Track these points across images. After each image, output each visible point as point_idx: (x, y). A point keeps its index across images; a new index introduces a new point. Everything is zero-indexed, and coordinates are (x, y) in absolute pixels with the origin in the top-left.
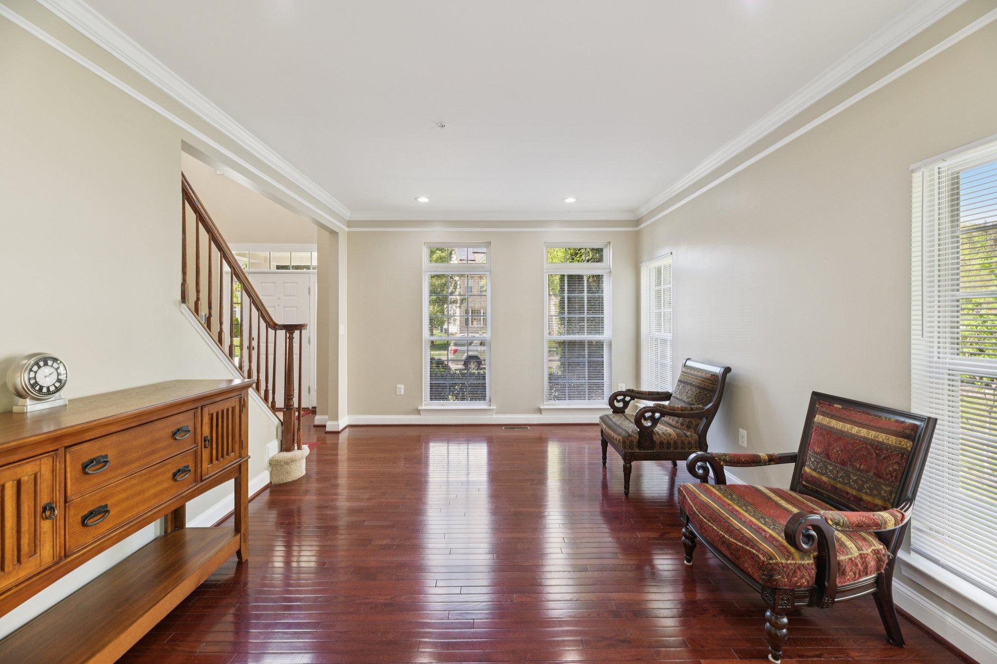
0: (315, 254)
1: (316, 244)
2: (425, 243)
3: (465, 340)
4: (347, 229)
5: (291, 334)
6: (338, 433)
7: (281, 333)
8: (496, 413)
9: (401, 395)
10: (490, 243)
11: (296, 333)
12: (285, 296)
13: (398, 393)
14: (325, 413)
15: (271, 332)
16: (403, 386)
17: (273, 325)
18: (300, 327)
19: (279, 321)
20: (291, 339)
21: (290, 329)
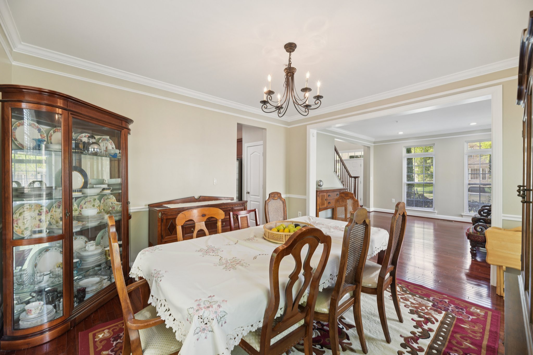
0: (363, 153)
1: (363, 149)
2: (404, 147)
3: (422, 183)
4: (373, 145)
5: (356, 179)
6: (370, 212)
7: (353, 179)
8: (437, 214)
9: (394, 203)
10: (435, 144)
11: (357, 179)
12: (353, 167)
13: (392, 202)
14: (366, 206)
15: (350, 178)
16: (394, 199)
17: (351, 177)
18: (358, 177)
19: (352, 176)
20: (355, 180)
21: (355, 178)
